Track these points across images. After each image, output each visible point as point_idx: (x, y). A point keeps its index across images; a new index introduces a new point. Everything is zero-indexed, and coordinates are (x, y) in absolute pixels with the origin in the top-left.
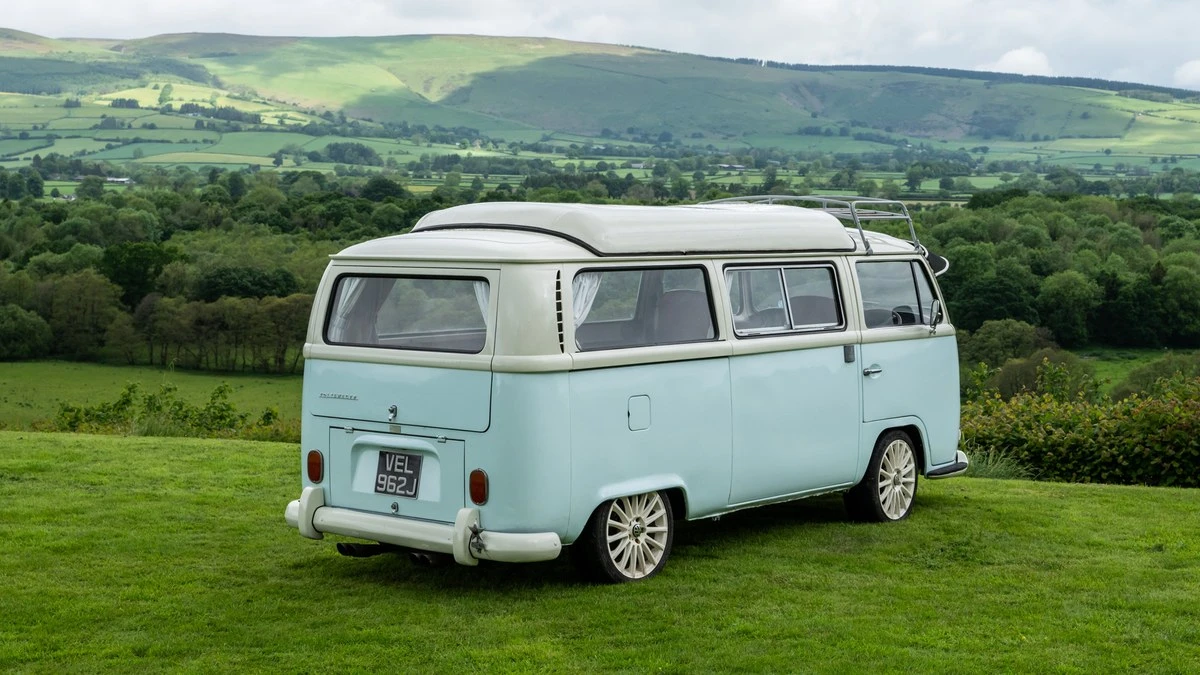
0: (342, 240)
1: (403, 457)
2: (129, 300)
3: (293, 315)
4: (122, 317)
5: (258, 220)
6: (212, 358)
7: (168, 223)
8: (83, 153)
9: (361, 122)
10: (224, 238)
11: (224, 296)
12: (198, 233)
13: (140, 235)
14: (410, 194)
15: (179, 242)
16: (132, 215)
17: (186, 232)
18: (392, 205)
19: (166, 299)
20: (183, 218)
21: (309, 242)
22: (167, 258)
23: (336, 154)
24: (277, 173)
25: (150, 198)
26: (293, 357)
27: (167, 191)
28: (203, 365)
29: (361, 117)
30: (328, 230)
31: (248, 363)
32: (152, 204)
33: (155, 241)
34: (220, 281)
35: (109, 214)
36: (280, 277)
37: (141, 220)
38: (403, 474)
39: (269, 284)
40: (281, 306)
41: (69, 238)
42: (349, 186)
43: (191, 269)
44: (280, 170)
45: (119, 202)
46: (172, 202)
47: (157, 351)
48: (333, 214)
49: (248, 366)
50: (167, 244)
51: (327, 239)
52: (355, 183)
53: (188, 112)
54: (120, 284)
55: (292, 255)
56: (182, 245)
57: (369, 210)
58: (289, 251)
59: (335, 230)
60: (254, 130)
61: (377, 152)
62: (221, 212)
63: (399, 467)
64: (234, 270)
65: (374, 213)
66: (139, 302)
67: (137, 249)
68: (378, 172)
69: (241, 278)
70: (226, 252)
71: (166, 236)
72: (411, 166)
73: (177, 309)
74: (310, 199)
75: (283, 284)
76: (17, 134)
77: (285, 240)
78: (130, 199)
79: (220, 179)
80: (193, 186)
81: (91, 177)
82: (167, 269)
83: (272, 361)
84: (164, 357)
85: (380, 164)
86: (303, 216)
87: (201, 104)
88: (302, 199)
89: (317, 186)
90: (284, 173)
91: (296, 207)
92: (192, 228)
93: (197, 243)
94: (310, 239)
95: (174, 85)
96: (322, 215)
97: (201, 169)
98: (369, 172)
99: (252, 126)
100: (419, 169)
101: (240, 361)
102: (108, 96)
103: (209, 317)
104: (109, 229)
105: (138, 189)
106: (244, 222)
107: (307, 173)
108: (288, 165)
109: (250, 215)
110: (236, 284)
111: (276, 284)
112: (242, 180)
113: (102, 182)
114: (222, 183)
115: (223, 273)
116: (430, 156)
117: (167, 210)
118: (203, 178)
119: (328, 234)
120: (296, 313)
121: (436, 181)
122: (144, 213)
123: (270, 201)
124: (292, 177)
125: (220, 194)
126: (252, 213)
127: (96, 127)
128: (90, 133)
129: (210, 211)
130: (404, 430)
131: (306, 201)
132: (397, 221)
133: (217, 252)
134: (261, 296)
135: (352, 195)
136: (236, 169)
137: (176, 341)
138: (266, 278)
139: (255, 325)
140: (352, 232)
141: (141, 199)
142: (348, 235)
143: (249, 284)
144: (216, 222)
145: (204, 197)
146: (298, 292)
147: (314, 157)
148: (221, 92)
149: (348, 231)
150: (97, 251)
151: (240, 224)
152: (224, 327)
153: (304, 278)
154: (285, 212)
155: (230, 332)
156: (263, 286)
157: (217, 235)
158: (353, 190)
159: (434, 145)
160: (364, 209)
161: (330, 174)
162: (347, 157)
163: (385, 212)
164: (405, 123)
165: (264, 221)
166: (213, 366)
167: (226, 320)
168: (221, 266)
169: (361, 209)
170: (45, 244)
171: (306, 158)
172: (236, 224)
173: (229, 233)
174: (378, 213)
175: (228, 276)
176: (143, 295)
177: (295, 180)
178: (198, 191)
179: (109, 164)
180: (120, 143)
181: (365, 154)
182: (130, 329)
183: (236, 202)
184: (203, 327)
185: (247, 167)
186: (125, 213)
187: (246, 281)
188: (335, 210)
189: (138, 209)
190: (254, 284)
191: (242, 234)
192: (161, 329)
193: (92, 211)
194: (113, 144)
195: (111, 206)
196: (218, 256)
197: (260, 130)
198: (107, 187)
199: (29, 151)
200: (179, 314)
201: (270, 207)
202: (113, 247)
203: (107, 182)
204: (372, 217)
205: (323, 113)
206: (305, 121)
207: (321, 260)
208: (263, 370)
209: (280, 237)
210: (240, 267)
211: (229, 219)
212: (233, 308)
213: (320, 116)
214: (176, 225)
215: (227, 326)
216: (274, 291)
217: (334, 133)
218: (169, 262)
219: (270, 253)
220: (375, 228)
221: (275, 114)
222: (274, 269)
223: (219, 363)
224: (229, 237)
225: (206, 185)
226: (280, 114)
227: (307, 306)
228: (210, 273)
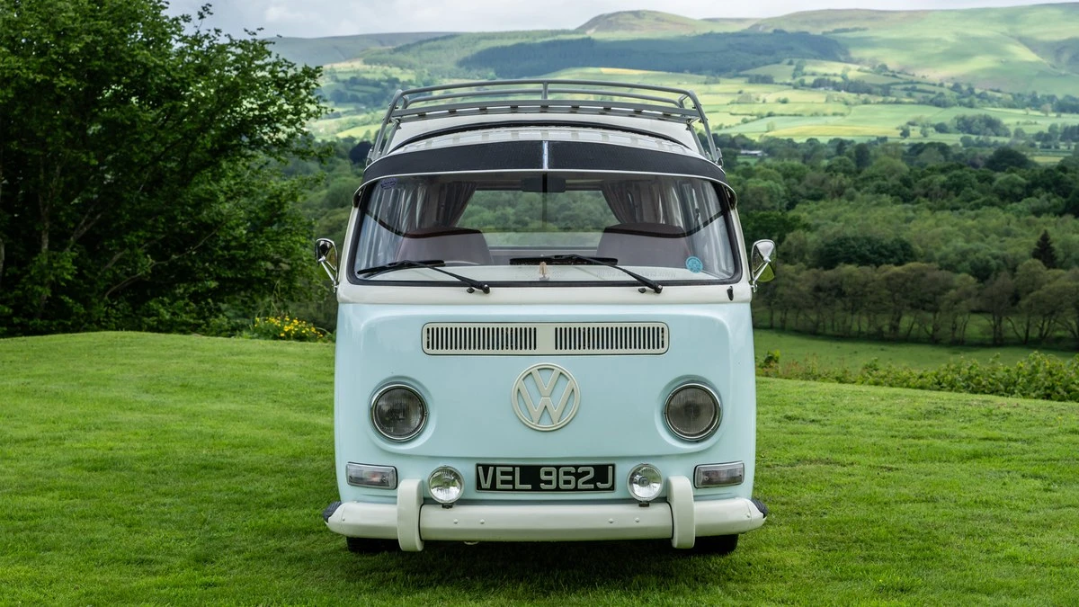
0: (962, 210)
3: (909, 284)
5: (880, 190)
6: (829, 323)
7: (794, 193)
8: (719, 127)
9: (989, 93)
10: (847, 207)
11: (842, 264)
12: (822, 203)
13: (767, 204)
14: (1036, 164)
15: (803, 212)
16: (760, 185)
17: (810, 202)
18: (1014, 175)
19: (787, 267)
20: (808, 188)
21: (929, 212)
22: (790, 227)
23: (965, 125)
24: (903, 144)
25: (778, 169)
26: (907, 325)
27: (797, 163)
28: (820, 331)
29: (991, 87)
30: (949, 200)
31: (863, 329)
32: (780, 175)
33: (780, 210)
34: (840, 249)
35: (739, 184)
36: (898, 246)
37: (769, 191)
39: (886, 253)
40: (897, 275)
42: (974, 156)
43: (812, 238)
44: (907, 141)
45: (748, 173)
46: (797, 173)
47: (778, 316)
48: (954, 185)
49: (863, 333)
50: (791, 214)
51: (947, 209)
52: (980, 154)
53: (820, 86)
55: (911, 225)
56: (805, 214)
57: (991, 180)
58: (908, 220)
59: (956, 201)
60: (883, 103)
61: (1005, 121)
62: (844, 183)
64: (854, 239)
65: (995, 184)
67: (762, 217)
68: (1004, 143)
69: (860, 246)
70: (847, 221)
71: (791, 206)
72: (1039, 136)
73: (798, 276)
74: (932, 170)
75: (900, 253)
77: (905, 210)
78: (759, 170)
79: (847, 150)
80: (821, 158)
81: (726, 149)
82: (790, 237)
83: (886, 328)
84: (783, 321)
85: (1007, 135)
86: (925, 186)
87: (832, 79)
88: (925, 169)
89: (942, 157)
90: (910, 145)
91: (918, 177)
92: (816, 198)
93: (820, 212)
94: (930, 209)
95: (807, 60)
96: (943, 186)
97: (831, 141)
98: (996, 143)
99: (881, 99)
100: (1046, 139)
101: (855, 328)
102: (746, 72)
103: (827, 284)
105: (769, 161)
106: (867, 192)
107: (932, 144)
108: (915, 135)
109: (872, 185)
110: (855, 252)
111: (893, 253)
112: (868, 152)
113: (737, 155)
114: (849, 155)
115: (843, 241)
116: (1059, 126)
117: (793, 180)
118: (832, 151)
119: (948, 204)
120: (912, 282)
121: (1064, 152)
122: (771, 183)
123: (893, 172)
124: (917, 149)
125: (846, 165)
126: (875, 183)
127: (732, 103)
128: (728, 108)
129: (834, 182)
131: (929, 172)
132: (1018, 190)
133: (839, 222)
134: (878, 264)
135: (975, 165)
136: (864, 141)
137: (795, 307)
138: (885, 247)
139: (871, 292)
140: (972, 203)
141: (770, 170)
142: (968, 205)
143: (868, 253)
144: (839, 192)
145: (828, 169)
146: (916, 261)
147: (941, 128)
148: (853, 66)
149: (969, 201)
151: (862, 194)
152: (841, 294)
153: (922, 247)
154: (906, 182)
155: (847, 300)
156: (881, 255)
157: (840, 204)
158: (978, 161)
159: (1064, 115)
160: (986, 179)
161: (956, 146)
162: (975, 129)
163: (1007, 181)
164: (1034, 93)
165: (886, 191)
166: (829, 331)
167: (844, 288)
168: (841, 234)
169: (982, 179)
171: (933, 129)
172: (858, 195)
173: (851, 203)
174: (1000, 182)
175: (848, 245)
177: (920, 152)
178: (825, 162)
179: (743, 137)
180: (755, 117)
181: (992, 125)
183: (859, 172)
184: (821, 294)
185: (875, 139)
186: (754, 183)
187: (865, 250)
188: (957, 181)
189: (766, 180)
190: (873, 252)
191: (864, 204)
192: (782, 295)
194: (749, 118)
195: (741, 177)
196: (838, 226)
197: (890, 103)
198: (740, 160)
200: (800, 281)
201: (893, 178)
203: (741, 154)
204: (993, 188)
205: (951, 85)
206: (934, 93)
207: (940, 229)
208: (878, 338)
209: (900, 206)
210: (859, 236)
211: (852, 189)
212: (850, 275)
213: (948, 88)
214: (801, 195)
215: (845, 293)
216: (891, 260)
217: (962, 104)
218: (792, 231)
219: (889, 222)
220: (996, 199)
221: (903, 86)
222: (892, 238)
223: (836, 329)
224: (851, 207)
225: (833, 156)
226: (910, 86)
227: (923, 275)
228: (830, 241)
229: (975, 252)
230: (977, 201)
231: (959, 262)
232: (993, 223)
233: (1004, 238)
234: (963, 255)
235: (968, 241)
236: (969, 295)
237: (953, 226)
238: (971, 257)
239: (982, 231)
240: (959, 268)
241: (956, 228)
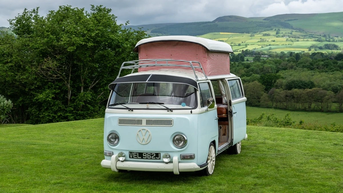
0: (328, 72)
2: (267, 90)
4: (265, 95)
5: (304, 67)
6: (290, 106)
7: (278, 68)
8: (255, 49)
11: (294, 88)
12: (287, 71)
13: (270, 71)
16: (268, 66)
17: (283, 70)
19: (277, 90)
20: (282, 66)
21: (318, 73)
22: (277, 78)
23: (327, 47)
25: (273, 61)
26: (313, 106)
27: (278, 59)
28: (287, 108)
29: (334, 36)
31: (300, 108)
32: (274, 63)
33: (274, 73)
34: (292, 84)
35: (262, 66)
36: (310, 83)
37: (271, 67)
39: (307, 85)
40: (310, 92)
41: (251, 72)
42: (331, 56)
43: (284, 81)
44: (310, 52)
45: (265, 62)
46: (279, 62)
47: (275, 104)
48: (326, 65)
49: (300, 109)
50: (278, 74)
51: (324, 72)
53: (284, 37)
54: (265, 85)
55: (313, 77)
56: (282, 74)
57: (337, 63)
58: (313, 75)
59: (326, 69)
61: (339, 46)
62: (293, 65)
64: (297, 81)
65: (338, 64)
66: (270, 90)
67: (269, 75)
68: (339, 52)
70: (294, 76)
71: (277, 72)
73: (280, 92)
74: (319, 60)
75: (311, 85)
76: (238, 44)
77: (312, 72)
78: (268, 61)
79: (293, 55)
80: (285, 57)
81: (257, 55)
82: (277, 81)
83: (307, 107)
84: (276, 106)
85: (340, 49)
86: (317, 65)
87: (288, 34)
88: (317, 60)
89: (321, 57)
90: (312, 53)
91: (315, 63)
92: (285, 69)
93: (286, 73)
94: (319, 72)
95: (280, 29)
96: (322, 65)
97: (288, 53)
98: (337, 52)
99: (302, 40)
101: (298, 107)
102: (262, 33)
103: (289, 95)
104: (262, 70)
105: (270, 58)
106: (300, 67)
107: (318, 53)
108: (313, 51)
109: (301, 65)
110: (297, 85)
111: (309, 85)
112: (299, 55)
113: (260, 57)
114: (294, 57)
115: (293, 82)
117: (278, 64)
118: (289, 55)
119: (324, 70)
120: (314, 94)
122: (271, 65)
123: (307, 61)
124: (314, 54)
125: (293, 59)
127: (258, 42)
129: (290, 64)
133: (292, 76)
134: (304, 89)
135: (332, 59)
136: (298, 52)
137: (280, 101)
138: (306, 83)
139: (302, 97)
141: (271, 61)
143: (301, 85)
144: (292, 67)
145: (288, 61)
146: (315, 87)
147: (321, 48)
148: (294, 30)
149: (330, 70)
150: (258, 76)
151: (298, 68)
152: (293, 97)
153: (317, 83)
154: (311, 64)
155: (295, 99)
156: (305, 86)
157: (292, 71)
158: (332, 58)
160: (335, 63)
161: (325, 53)
162: (331, 48)
163: (342, 63)
165: (306, 67)
166: (290, 108)
167: (294, 95)
168: (293, 80)
169: (334, 63)
170: (244, 74)
171: (318, 48)
173: (295, 71)
175: (295, 83)
176: (271, 88)
178: (287, 59)
179: (262, 52)
180: (265, 46)
181: (336, 47)
182: (267, 98)
183: (297, 62)
184: (287, 98)
185: (301, 51)
186: (266, 65)
187: (300, 84)
188: (327, 63)
189: (270, 64)
191: (299, 71)
192: (276, 98)
193: (257, 65)
194: (263, 46)
195: (262, 64)
196: (292, 77)
197: (305, 41)
198: (261, 58)
199: (241, 49)
200: (281, 94)
201: (307, 63)
202: (263, 75)
203: (261, 57)
204: (337, 65)
205: (323, 35)
206: (318, 38)
207: (322, 78)
208: (305, 110)
209: (310, 71)
210: (298, 80)
211: (295, 66)
212: (296, 92)
213: (322, 36)
214: (280, 68)
215: (294, 97)
216: (308, 87)
217: (327, 41)
218: (278, 79)
219: (307, 76)
220: (338, 69)
221: (309, 36)
222: (308, 81)
223: (292, 108)
224: (295, 72)
225: (289, 57)
226: (311, 36)
227: (318, 91)
228: (289, 82)
229: (333, 84)
230: (333, 69)
231: (328, 88)
232: (338, 76)
233: (341, 80)
234: (330, 85)
235: (331, 81)
236: (332, 97)
237: (326, 77)
238: (332, 86)
239: (335, 78)
240: (328, 89)
241: (327, 78)
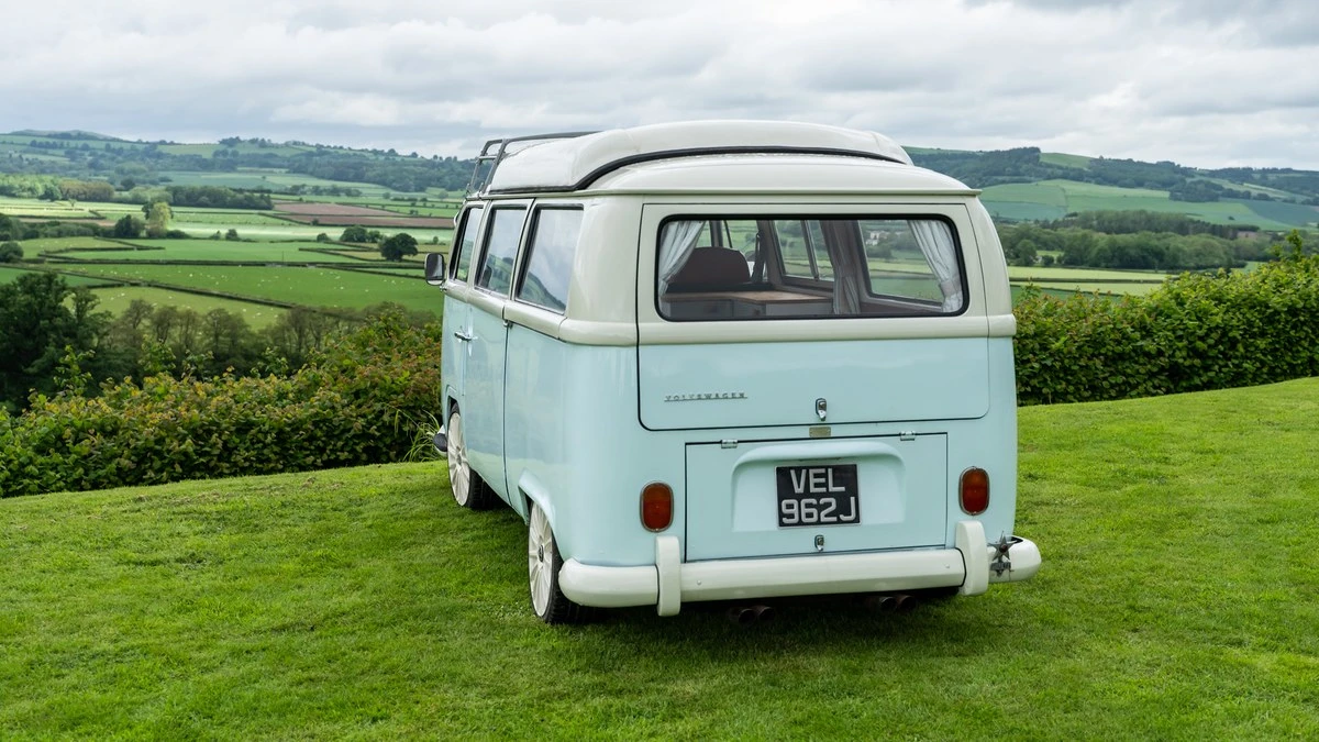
1: (823, 471)
38: (828, 494)
63: (816, 485)
130: (835, 431)
